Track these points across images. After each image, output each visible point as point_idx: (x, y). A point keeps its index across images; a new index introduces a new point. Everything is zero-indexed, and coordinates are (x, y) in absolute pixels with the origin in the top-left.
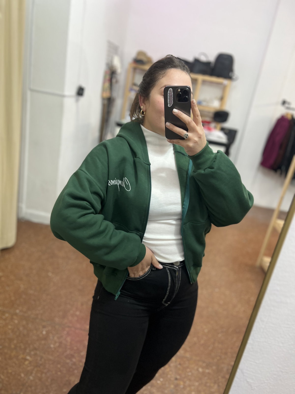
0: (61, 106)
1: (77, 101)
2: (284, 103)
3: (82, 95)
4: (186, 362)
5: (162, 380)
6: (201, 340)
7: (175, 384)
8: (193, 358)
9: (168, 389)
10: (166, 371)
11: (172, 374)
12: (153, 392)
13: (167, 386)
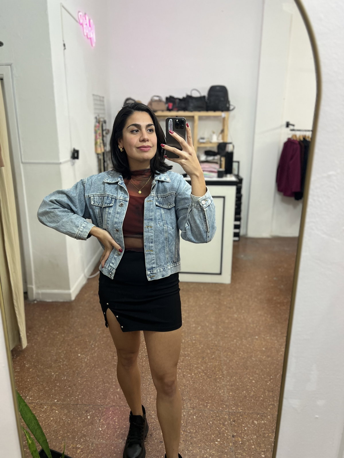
0: (59, 174)
1: (73, 164)
2: (288, 125)
3: (77, 158)
4: (240, 418)
5: (219, 440)
6: (251, 392)
7: (234, 441)
8: (247, 412)
9: (228, 448)
10: (222, 430)
11: (229, 432)
12: (213, 453)
13: (226, 445)
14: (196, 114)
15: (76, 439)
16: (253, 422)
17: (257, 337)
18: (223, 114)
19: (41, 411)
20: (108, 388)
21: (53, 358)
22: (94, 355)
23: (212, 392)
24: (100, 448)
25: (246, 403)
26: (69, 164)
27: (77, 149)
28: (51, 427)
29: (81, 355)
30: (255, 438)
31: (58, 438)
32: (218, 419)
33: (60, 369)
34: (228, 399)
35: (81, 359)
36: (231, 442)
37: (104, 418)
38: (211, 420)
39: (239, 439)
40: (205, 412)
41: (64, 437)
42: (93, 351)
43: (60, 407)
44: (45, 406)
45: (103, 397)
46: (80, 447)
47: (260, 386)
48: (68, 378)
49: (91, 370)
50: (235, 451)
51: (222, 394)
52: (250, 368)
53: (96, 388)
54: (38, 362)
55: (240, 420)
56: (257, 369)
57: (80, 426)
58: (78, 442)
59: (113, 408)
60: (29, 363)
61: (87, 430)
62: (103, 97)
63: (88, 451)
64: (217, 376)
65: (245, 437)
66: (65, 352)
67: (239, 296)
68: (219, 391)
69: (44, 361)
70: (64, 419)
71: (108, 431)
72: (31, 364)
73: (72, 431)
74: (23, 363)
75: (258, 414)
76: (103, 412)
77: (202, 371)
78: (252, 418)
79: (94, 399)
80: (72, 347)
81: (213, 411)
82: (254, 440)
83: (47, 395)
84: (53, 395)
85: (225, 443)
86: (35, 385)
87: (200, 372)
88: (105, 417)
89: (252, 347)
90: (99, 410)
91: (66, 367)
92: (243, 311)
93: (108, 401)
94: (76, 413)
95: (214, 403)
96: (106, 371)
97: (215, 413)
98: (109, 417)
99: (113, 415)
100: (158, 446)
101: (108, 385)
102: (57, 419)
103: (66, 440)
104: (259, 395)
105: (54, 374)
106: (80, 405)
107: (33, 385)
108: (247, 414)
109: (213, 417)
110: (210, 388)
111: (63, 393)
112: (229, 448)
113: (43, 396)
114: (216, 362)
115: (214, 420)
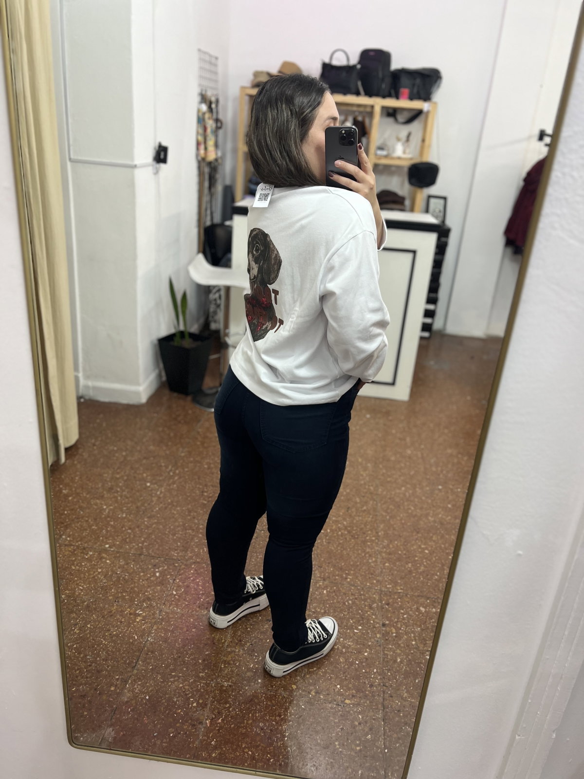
0: (132, 185)
1: (157, 172)
2: (542, 135)
3: (164, 161)
4: (397, 601)
5: (360, 628)
6: (421, 565)
7: (383, 632)
8: (409, 593)
9: (373, 640)
10: (366, 615)
11: (376, 618)
12: (348, 645)
13: (370, 636)
15: (136, 602)
16: (418, 609)
17: (440, 487)
18: (426, 106)
19: (84, 558)
20: (191, 536)
21: (106, 485)
22: (171, 487)
23: (356, 560)
24: (172, 618)
25: (411, 580)
26: (150, 170)
27: (164, 144)
28: (98, 581)
29: (151, 485)
30: (418, 631)
31: (108, 597)
32: (363, 597)
33: (117, 501)
34: (381, 572)
35: (151, 490)
36: (379, 632)
37: (181, 578)
38: (351, 598)
39: (392, 630)
40: (343, 587)
41: (118, 597)
42: (171, 481)
43: (113, 556)
44: (91, 552)
45: (181, 548)
46: (141, 614)
47: (436, 559)
48: (128, 516)
49: (166, 508)
50: (385, 646)
51: (372, 564)
52: (422, 531)
53: (172, 534)
54: (82, 488)
55: (398, 603)
56: (434, 534)
57: (144, 584)
58: (139, 607)
59: (196, 565)
60: (67, 488)
61: (154, 591)
62: (217, 58)
63: (153, 621)
64: (367, 536)
65: (402, 629)
66: (125, 478)
67: (418, 422)
68: (368, 560)
69: (92, 488)
70: (119, 574)
71: (185, 597)
72: (71, 490)
73: (130, 591)
74: (59, 487)
75: (428, 598)
76: (180, 569)
77: (344, 528)
78: (417, 603)
79: (167, 549)
80: (138, 472)
81: (356, 586)
82: (417, 634)
83: (94, 537)
84: (104, 538)
85: (369, 633)
86: (76, 520)
87: (340, 529)
88: (183, 576)
89: (430, 501)
90: (175, 566)
91: (127, 500)
92: (422, 446)
93: (191, 555)
94: (138, 566)
95: (359, 576)
96: (190, 512)
97: (358, 589)
98: (190, 578)
99: (196, 575)
100: (262, 625)
101: (191, 533)
102: (108, 572)
103: (120, 602)
104: (433, 572)
105: (107, 508)
106: (144, 555)
107: (73, 520)
108: (410, 597)
109: (355, 595)
110: (354, 553)
111: (119, 536)
112: (375, 640)
113: (87, 537)
114: (369, 517)
115: (356, 599)
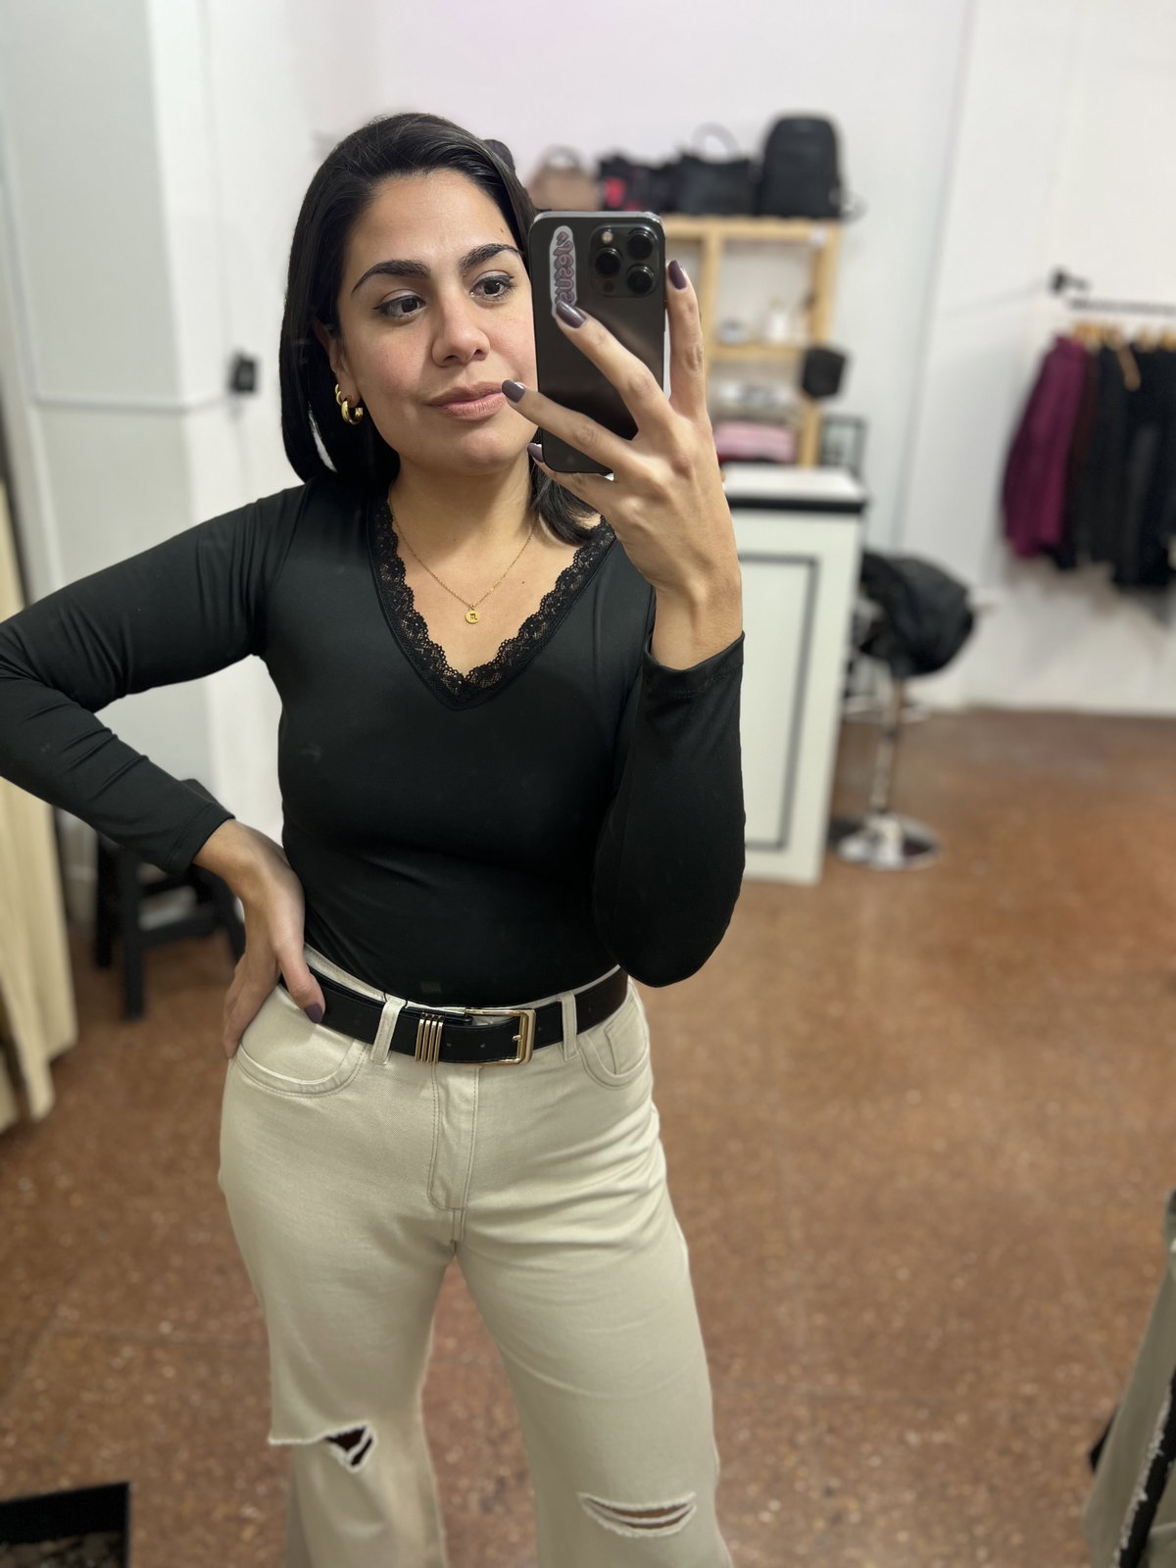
0: (178, 453)
1: (236, 414)
2: (1060, 282)
3: (252, 389)
5: (775, 1506)
6: (894, 1315)
8: (878, 1395)
9: (807, 1539)
13: (800, 1527)
14: (715, 230)
18: (815, 233)
23: (748, 1311)
26: (220, 411)
27: (248, 353)
32: (773, 1419)
33: (185, 1198)
34: (807, 1340)
36: (820, 1515)
43: (180, 1354)
48: (214, 1238)
50: (836, 1553)
51: (785, 1321)
52: (887, 1219)
60: (68, 1170)
68: (774, 1311)
72: (77, 1175)
73: (224, 1452)
78: (897, 1420)
81: (754, 1387)
95: (758, 1356)
102: (169, 1402)
108: (881, 1405)
109: (753, 1414)
110: (741, 1294)
115: (757, 1424)
